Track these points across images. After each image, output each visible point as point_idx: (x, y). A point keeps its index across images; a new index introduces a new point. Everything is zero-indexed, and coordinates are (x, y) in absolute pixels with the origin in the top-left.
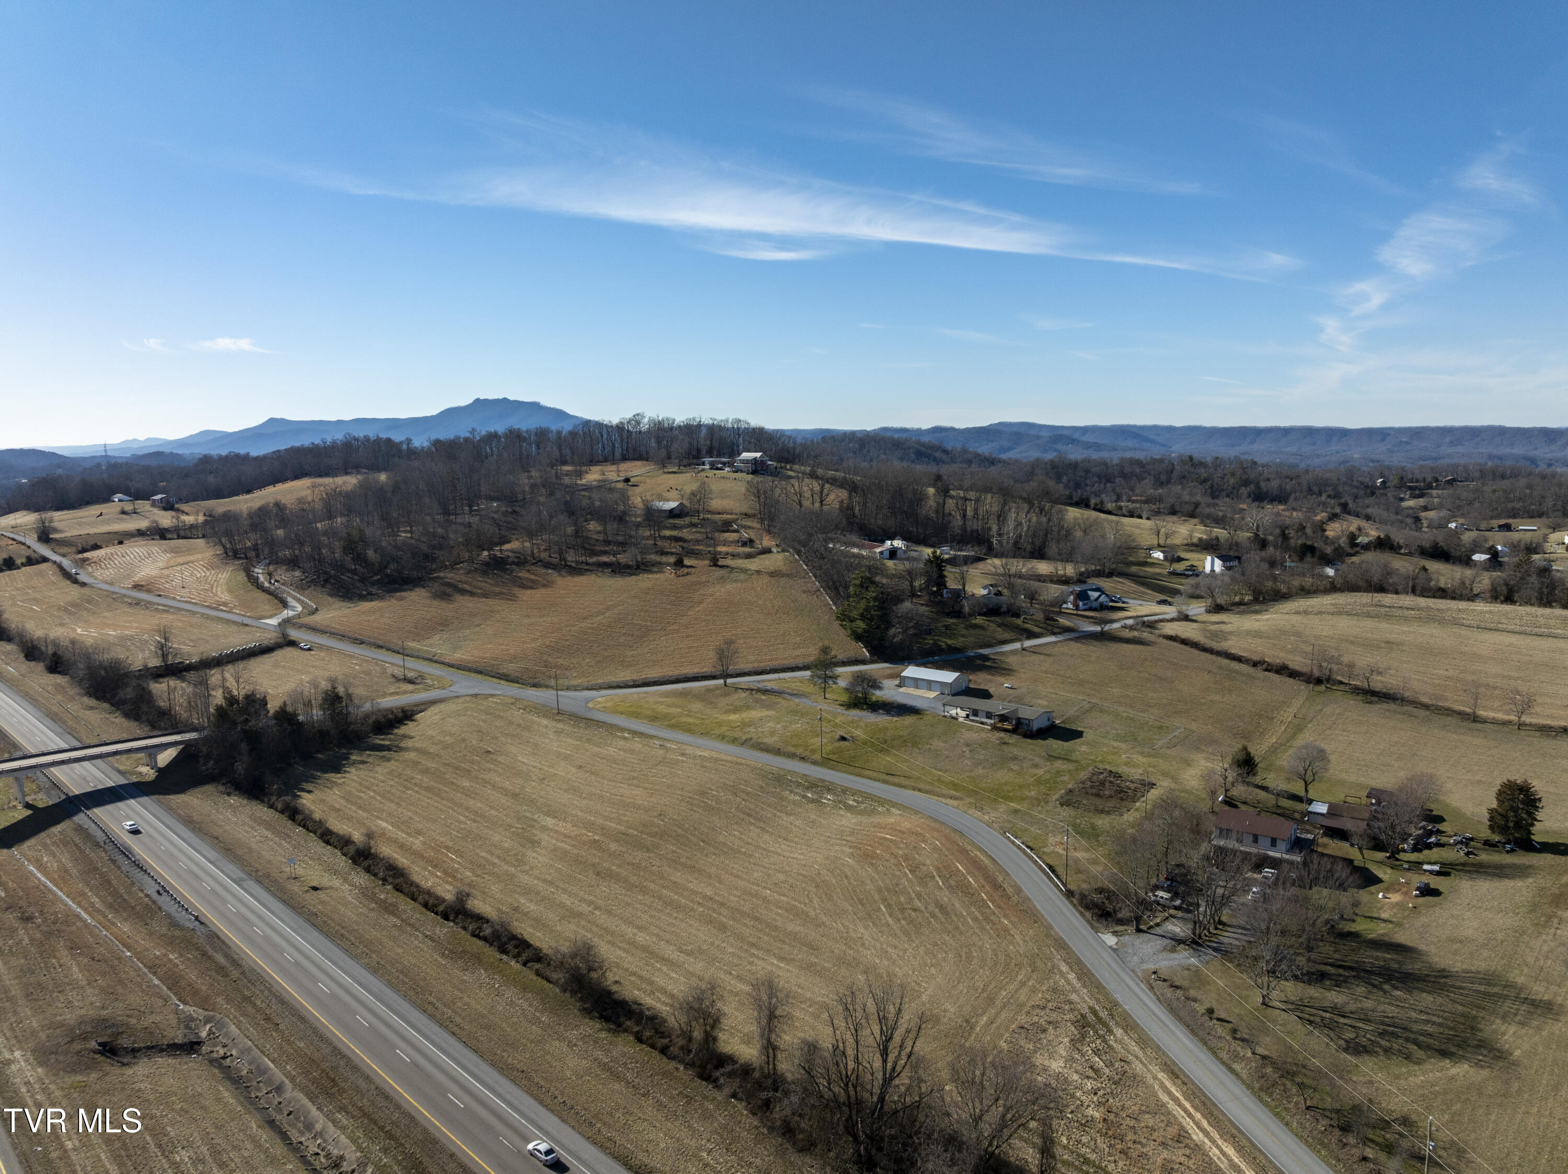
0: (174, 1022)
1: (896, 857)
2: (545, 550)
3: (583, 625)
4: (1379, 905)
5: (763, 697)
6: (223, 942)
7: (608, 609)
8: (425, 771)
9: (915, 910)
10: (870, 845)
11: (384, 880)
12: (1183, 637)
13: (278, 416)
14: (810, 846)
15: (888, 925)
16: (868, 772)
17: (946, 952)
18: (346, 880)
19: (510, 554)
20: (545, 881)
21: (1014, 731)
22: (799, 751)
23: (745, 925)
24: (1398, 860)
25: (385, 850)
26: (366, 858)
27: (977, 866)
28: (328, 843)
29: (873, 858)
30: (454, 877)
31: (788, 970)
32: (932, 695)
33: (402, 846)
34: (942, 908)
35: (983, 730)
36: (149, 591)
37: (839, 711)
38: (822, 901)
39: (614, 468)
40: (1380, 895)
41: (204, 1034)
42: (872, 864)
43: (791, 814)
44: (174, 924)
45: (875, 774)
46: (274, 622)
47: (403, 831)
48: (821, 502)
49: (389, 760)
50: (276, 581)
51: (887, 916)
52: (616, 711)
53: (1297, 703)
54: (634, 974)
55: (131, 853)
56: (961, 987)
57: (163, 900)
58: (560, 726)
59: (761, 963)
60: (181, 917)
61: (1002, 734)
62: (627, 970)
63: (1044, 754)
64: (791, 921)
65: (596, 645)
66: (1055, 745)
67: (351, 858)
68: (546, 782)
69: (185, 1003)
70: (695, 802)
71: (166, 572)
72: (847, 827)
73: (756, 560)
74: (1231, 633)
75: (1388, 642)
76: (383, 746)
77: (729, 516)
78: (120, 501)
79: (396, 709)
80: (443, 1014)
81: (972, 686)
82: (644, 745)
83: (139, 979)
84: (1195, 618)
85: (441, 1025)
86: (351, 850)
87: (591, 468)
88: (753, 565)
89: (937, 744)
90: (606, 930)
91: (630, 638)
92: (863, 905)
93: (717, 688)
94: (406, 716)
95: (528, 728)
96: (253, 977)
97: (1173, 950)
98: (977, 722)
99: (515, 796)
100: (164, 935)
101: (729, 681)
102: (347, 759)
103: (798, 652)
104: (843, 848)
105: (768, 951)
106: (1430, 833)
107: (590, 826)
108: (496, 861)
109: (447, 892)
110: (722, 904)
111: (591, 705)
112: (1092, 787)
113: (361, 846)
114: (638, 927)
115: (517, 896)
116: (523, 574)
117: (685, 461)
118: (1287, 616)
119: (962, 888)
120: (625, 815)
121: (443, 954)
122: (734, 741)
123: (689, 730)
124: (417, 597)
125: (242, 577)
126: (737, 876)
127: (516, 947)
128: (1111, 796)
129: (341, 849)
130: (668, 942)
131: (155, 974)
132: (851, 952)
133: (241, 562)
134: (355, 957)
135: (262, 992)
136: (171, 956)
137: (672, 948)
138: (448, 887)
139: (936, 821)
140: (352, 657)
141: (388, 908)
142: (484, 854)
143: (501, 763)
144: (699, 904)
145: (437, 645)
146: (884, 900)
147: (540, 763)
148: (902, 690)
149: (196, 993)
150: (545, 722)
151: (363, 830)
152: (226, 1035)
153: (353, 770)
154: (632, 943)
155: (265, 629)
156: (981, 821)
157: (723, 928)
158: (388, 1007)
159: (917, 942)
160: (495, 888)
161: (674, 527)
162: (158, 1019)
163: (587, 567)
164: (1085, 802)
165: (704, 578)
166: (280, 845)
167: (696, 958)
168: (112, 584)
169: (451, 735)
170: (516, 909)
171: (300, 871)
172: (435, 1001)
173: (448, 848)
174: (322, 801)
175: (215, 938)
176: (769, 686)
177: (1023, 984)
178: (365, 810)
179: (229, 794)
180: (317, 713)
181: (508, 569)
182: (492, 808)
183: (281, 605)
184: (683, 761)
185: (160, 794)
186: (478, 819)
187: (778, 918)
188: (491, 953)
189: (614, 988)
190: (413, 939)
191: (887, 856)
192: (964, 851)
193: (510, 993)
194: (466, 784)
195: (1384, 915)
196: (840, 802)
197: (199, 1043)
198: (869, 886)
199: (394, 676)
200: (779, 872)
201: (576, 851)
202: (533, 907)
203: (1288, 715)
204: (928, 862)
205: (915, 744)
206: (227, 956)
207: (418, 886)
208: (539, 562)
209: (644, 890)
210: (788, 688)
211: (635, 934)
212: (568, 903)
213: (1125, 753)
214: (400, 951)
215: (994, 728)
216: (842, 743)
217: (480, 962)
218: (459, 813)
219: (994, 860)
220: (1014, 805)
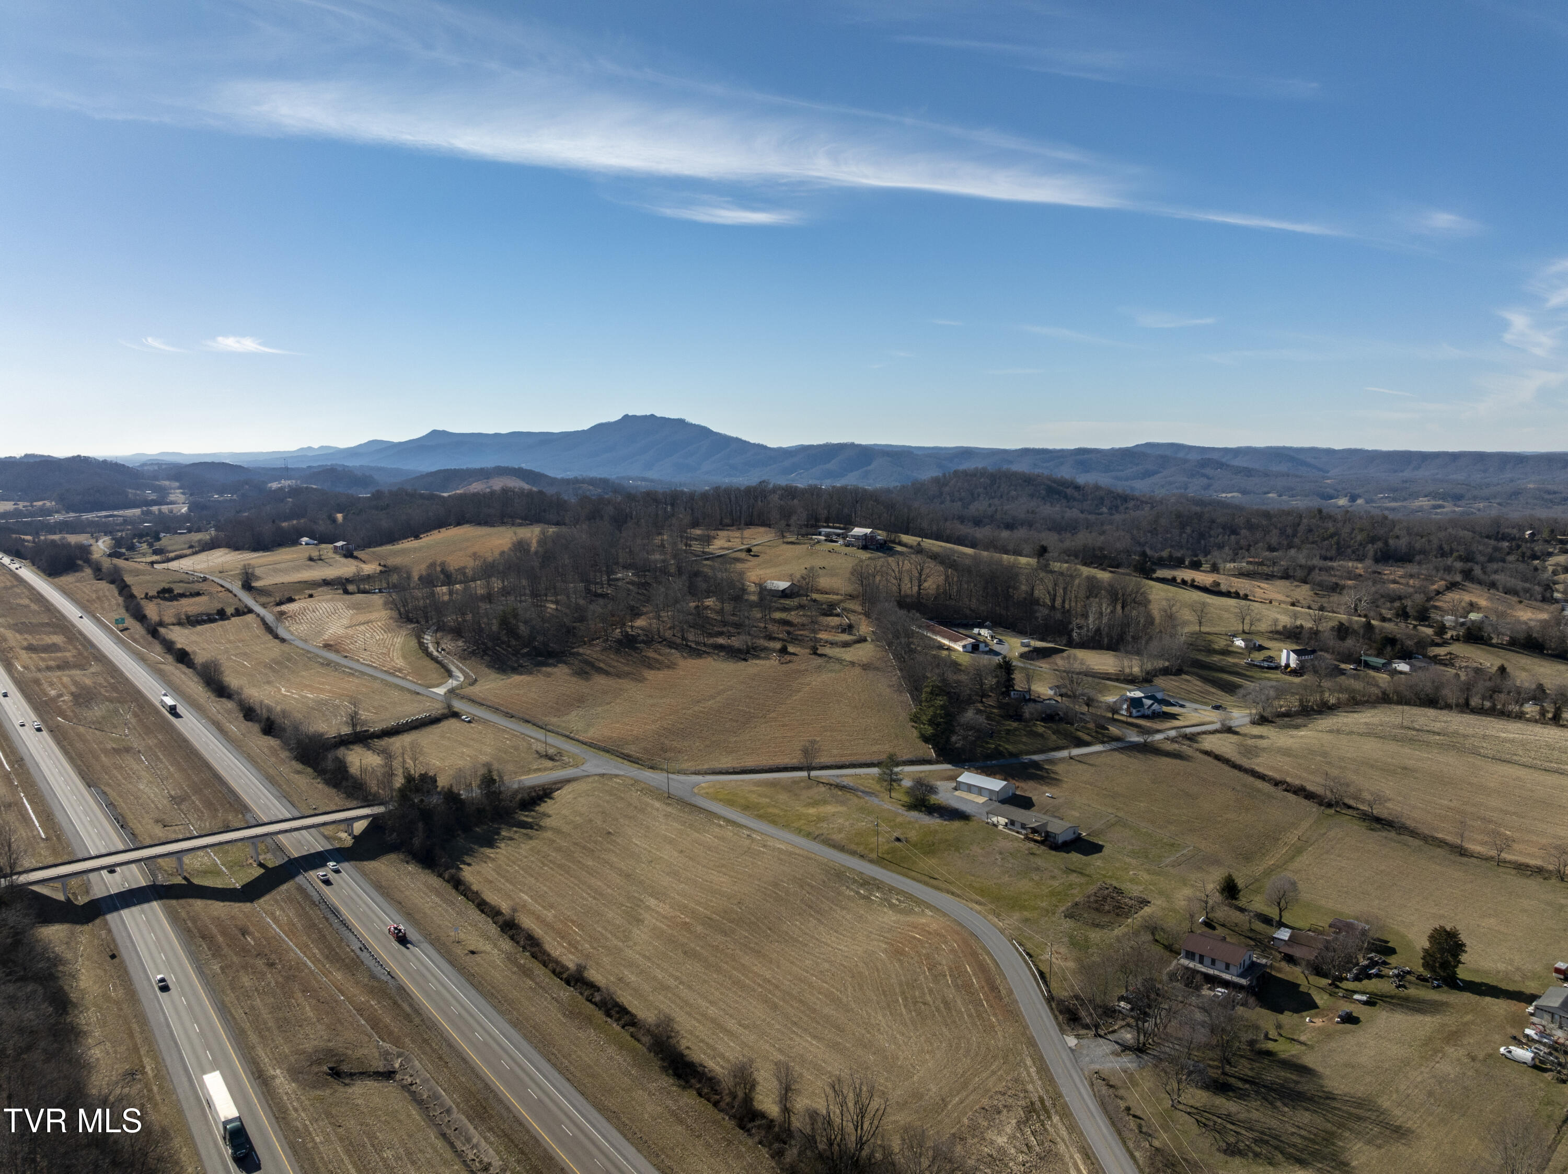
0: (377, 1055)
1: (919, 956)
2: (670, 628)
3: (696, 708)
4: (1303, 1028)
5: (840, 793)
6: (408, 994)
7: (719, 694)
8: (559, 850)
9: (925, 1004)
10: (901, 943)
11: (524, 947)
12: (1217, 753)
13: (440, 428)
14: (854, 940)
15: (901, 1015)
16: (913, 874)
17: (941, 1042)
18: (495, 945)
19: (640, 632)
20: (644, 956)
21: (1042, 843)
22: (860, 849)
23: (792, 1006)
24: (1337, 987)
25: (527, 922)
26: (511, 929)
27: (982, 968)
28: (482, 911)
29: (901, 954)
30: (576, 948)
31: (818, 1047)
32: (981, 800)
33: (538, 918)
34: (946, 1003)
35: (1017, 838)
36: (337, 651)
37: (900, 811)
38: (855, 990)
39: (738, 534)
40: (1307, 1019)
41: (397, 1065)
42: (899, 960)
43: (844, 909)
44: (373, 977)
45: (919, 875)
46: (441, 691)
47: (539, 904)
48: (919, 586)
49: (531, 838)
50: (443, 650)
51: (902, 1007)
52: (715, 798)
53: (1305, 825)
54: (702, 1041)
55: (339, 913)
56: (945, 1072)
57: (364, 956)
58: (669, 809)
59: (798, 1039)
60: (377, 970)
61: (1032, 845)
62: (698, 1037)
63: (1063, 867)
64: (828, 1005)
65: (706, 729)
66: (1075, 857)
67: (500, 927)
68: (653, 864)
69: (384, 1041)
70: (768, 892)
71: (350, 632)
72: (887, 924)
73: (851, 649)
74: (1264, 749)
75: (1405, 768)
76: (526, 823)
77: (835, 597)
78: (307, 544)
79: (538, 786)
80: (562, 1063)
81: (1018, 793)
82: (735, 834)
83: (351, 1019)
84: (1238, 729)
85: (560, 1072)
86: (500, 919)
87: (719, 533)
88: (848, 655)
89: (976, 850)
90: (687, 1003)
91: (735, 724)
92: (885, 996)
93: (802, 780)
94: (544, 794)
95: (642, 811)
96: (432, 1026)
97: (1118, 1055)
98: (1013, 831)
99: (628, 876)
100: (367, 985)
101: (814, 773)
102: (498, 834)
103: (875, 748)
104: (881, 944)
105: (805, 1030)
106: (1373, 964)
107: (683, 908)
108: (609, 936)
109: (570, 961)
110: (777, 987)
111: (696, 790)
112: (1096, 902)
113: (507, 917)
114: (710, 1002)
115: (622, 968)
116: (651, 654)
117: (804, 531)
118: (1320, 734)
119: (966, 987)
120: (711, 901)
121: (565, 1014)
122: (808, 835)
123: (772, 820)
124: (561, 672)
125: (413, 643)
126: (792, 963)
127: (618, 1012)
128: (1109, 912)
129: (493, 918)
130: (731, 1016)
131: (361, 1015)
132: (868, 1035)
133: (413, 626)
134: (501, 1013)
135: (436, 1036)
136: (372, 1003)
137: (733, 1021)
138: (571, 957)
139: (960, 924)
140: (504, 731)
141: (526, 973)
142: (600, 929)
143: (619, 844)
144: (759, 985)
145: (574, 720)
146: (903, 993)
147: (649, 845)
148: (957, 793)
149: (390, 1033)
150: (657, 804)
151: (510, 903)
152: (412, 1067)
153: (503, 845)
154: (704, 1015)
155: (433, 698)
156: (996, 927)
157: (775, 1007)
158: (524, 1055)
159: (921, 1031)
160: (606, 960)
161: (785, 609)
162: (366, 1052)
163: (703, 649)
164: (1085, 915)
165: (803, 667)
166: (447, 911)
167: (750, 1031)
168: (306, 641)
169: (581, 815)
170: (620, 979)
171: (462, 936)
172: (556, 1052)
173: (573, 922)
174: (479, 872)
175: (401, 989)
176: (846, 781)
177: (994, 1073)
178: (511, 883)
179: (407, 863)
180: (476, 792)
181: (637, 648)
182: (609, 887)
183: (446, 674)
184: (764, 853)
185: (356, 860)
186: (597, 896)
187: (818, 1002)
188: (599, 1015)
189: (686, 1052)
190: (543, 1000)
191: (912, 953)
192: (974, 954)
193: (611, 1050)
194: (590, 863)
195: (1303, 1038)
196: (886, 900)
197: (394, 1072)
198: (894, 981)
199: (537, 752)
200: (826, 961)
201: (670, 932)
202: (633, 978)
203: (1292, 837)
204: (944, 962)
205: (957, 849)
206: (411, 1005)
207: (549, 955)
208: (664, 641)
209: (719, 970)
210: (862, 785)
211: (707, 1008)
212: (660, 977)
213: (1133, 870)
214: (533, 1009)
215: (1027, 838)
216: (897, 843)
217: (591, 1022)
218: (583, 890)
219: (997, 964)
220: (1026, 914)
